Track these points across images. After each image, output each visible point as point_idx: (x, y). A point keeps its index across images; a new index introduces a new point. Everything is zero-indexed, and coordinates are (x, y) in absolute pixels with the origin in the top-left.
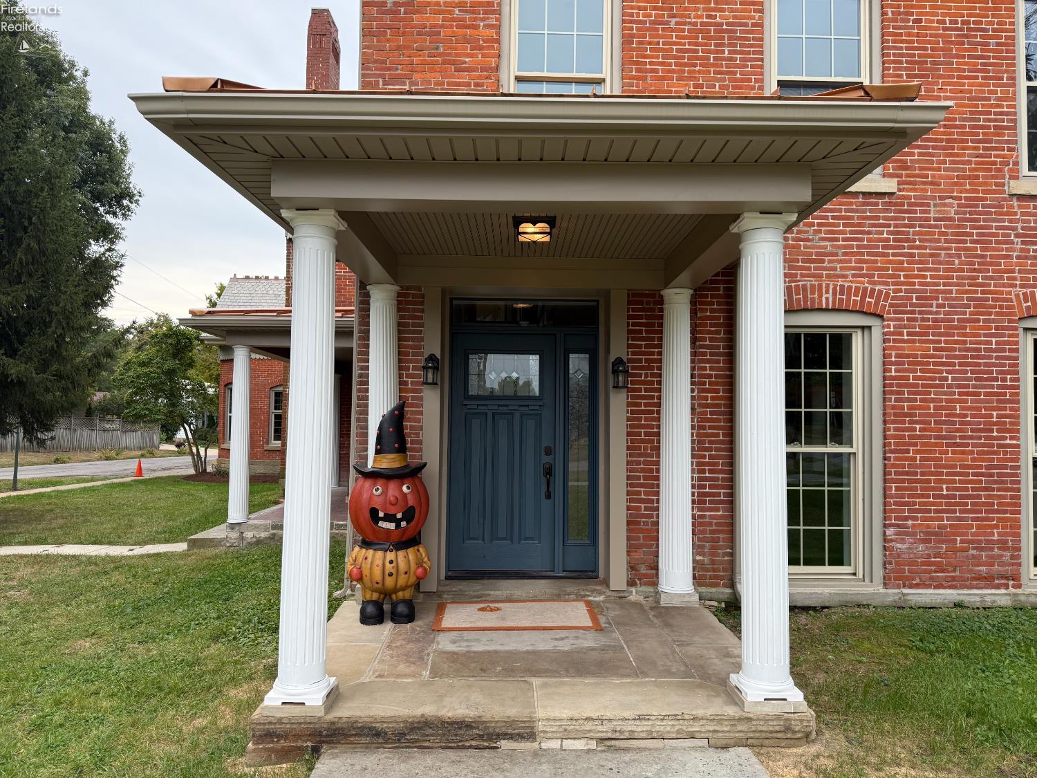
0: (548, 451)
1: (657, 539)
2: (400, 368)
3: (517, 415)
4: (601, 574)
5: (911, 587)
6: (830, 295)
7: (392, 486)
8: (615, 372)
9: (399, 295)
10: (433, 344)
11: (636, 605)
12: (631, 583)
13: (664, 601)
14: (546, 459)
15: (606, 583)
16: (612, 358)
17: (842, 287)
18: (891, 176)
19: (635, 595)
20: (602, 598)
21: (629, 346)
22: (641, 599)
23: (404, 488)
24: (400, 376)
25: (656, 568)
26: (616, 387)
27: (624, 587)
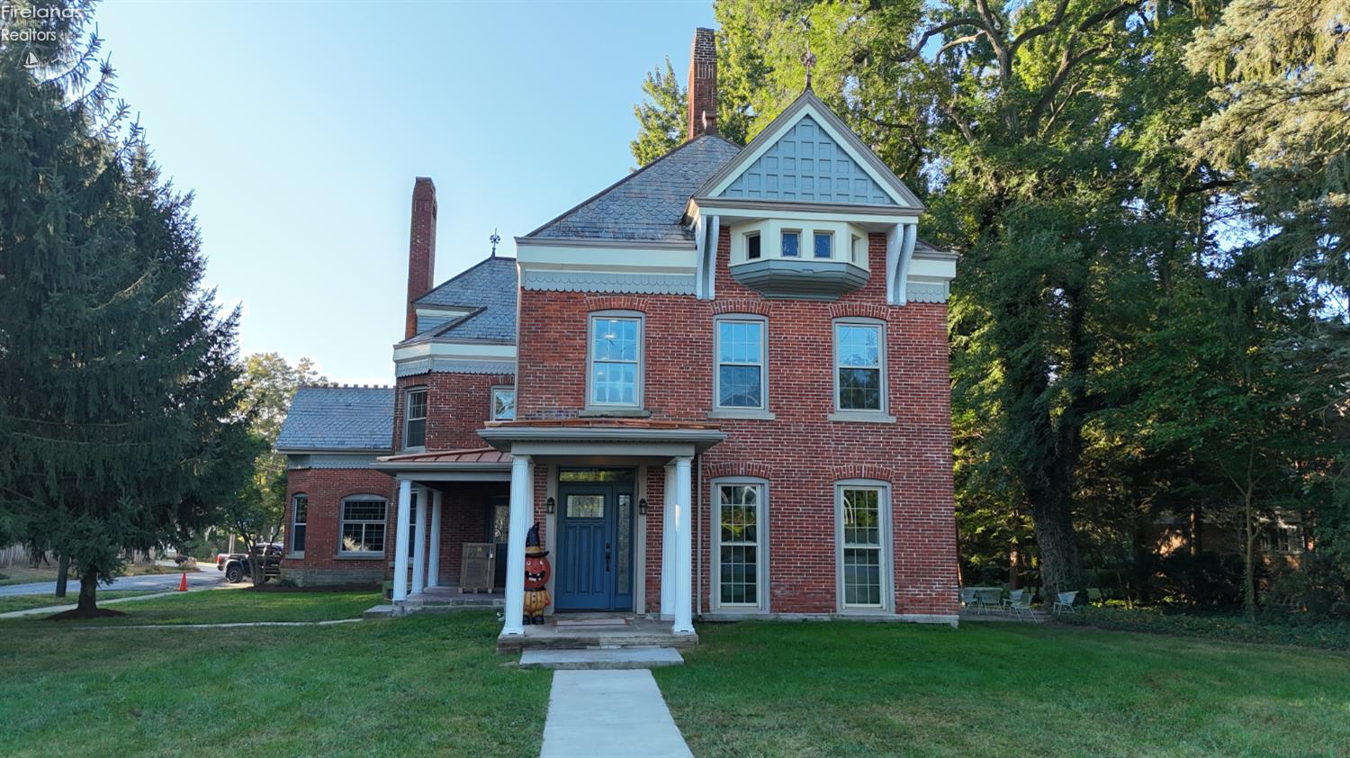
0: (608, 546)
1: (660, 589)
2: (535, 505)
3: (592, 528)
4: (634, 610)
5: (783, 612)
6: (743, 469)
7: (535, 560)
8: (641, 506)
9: (535, 468)
10: (552, 492)
11: (651, 621)
12: (647, 611)
13: (662, 618)
14: (607, 550)
15: (636, 612)
16: (640, 499)
17: (749, 465)
18: (773, 411)
19: (649, 617)
20: (633, 618)
21: (648, 493)
22: (652, 618)
23: (541, 563)
24: (535, 508)
25: (659, 603)
26: (641, 514)
27: (644, 613)
